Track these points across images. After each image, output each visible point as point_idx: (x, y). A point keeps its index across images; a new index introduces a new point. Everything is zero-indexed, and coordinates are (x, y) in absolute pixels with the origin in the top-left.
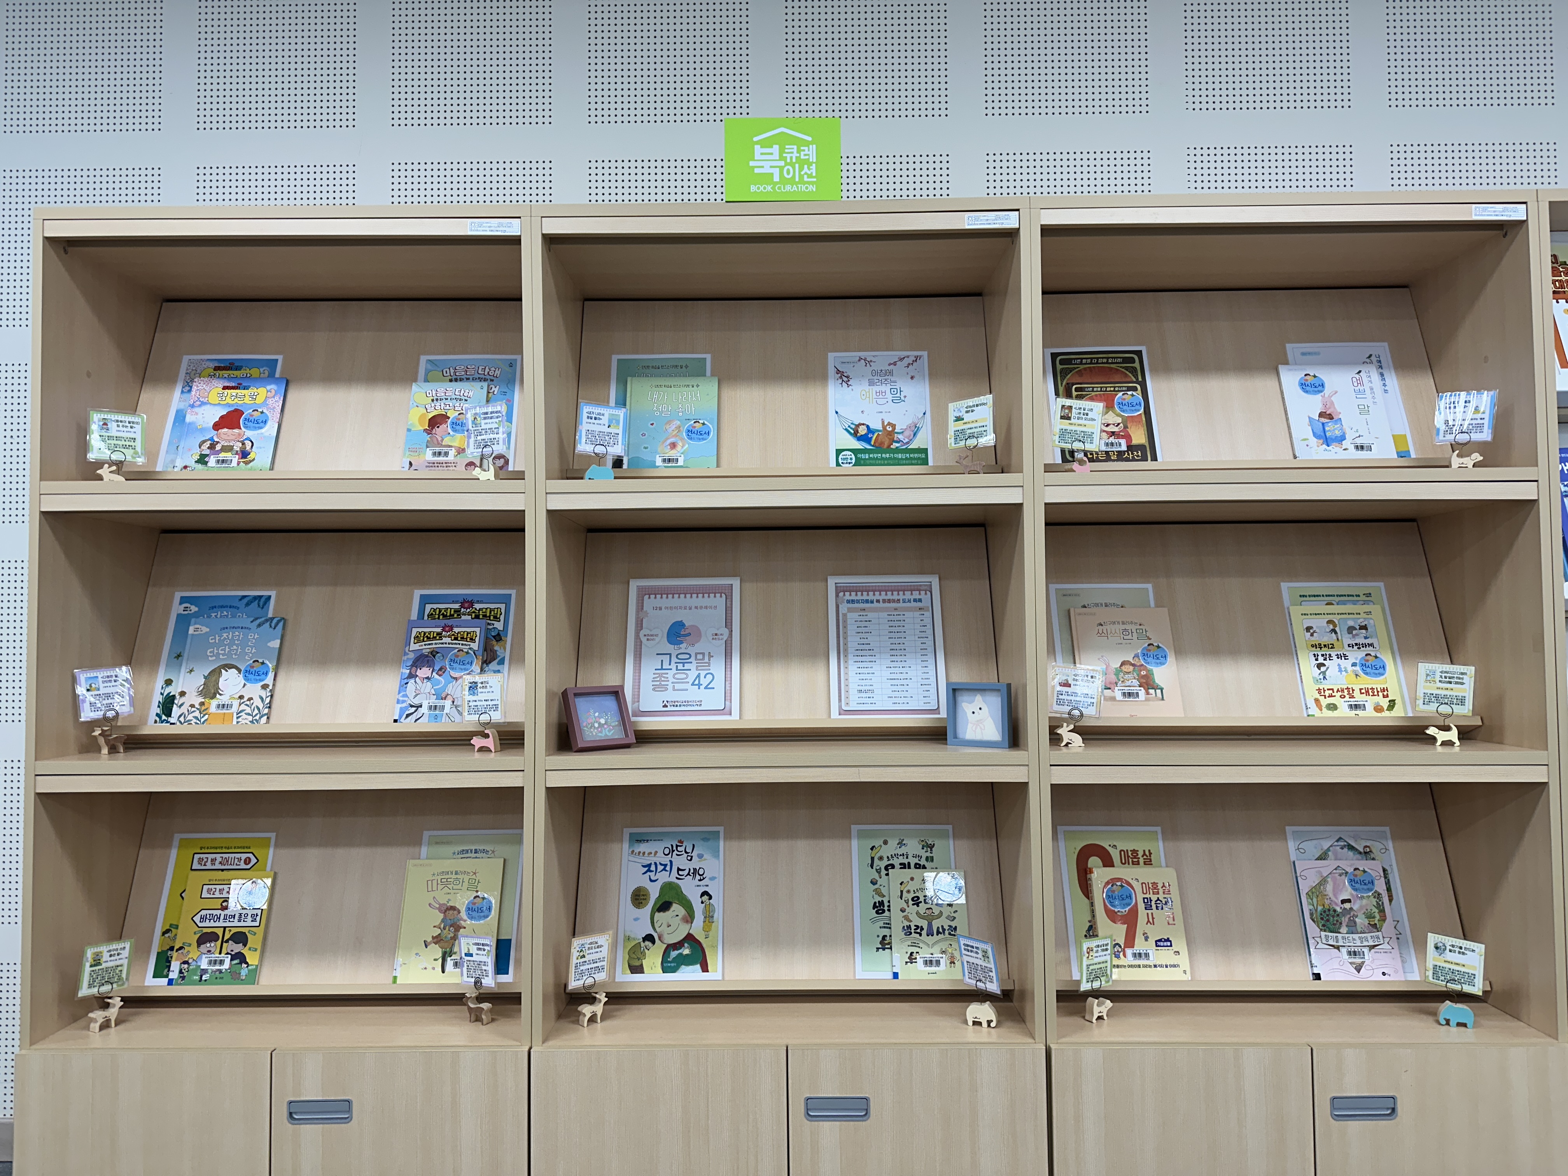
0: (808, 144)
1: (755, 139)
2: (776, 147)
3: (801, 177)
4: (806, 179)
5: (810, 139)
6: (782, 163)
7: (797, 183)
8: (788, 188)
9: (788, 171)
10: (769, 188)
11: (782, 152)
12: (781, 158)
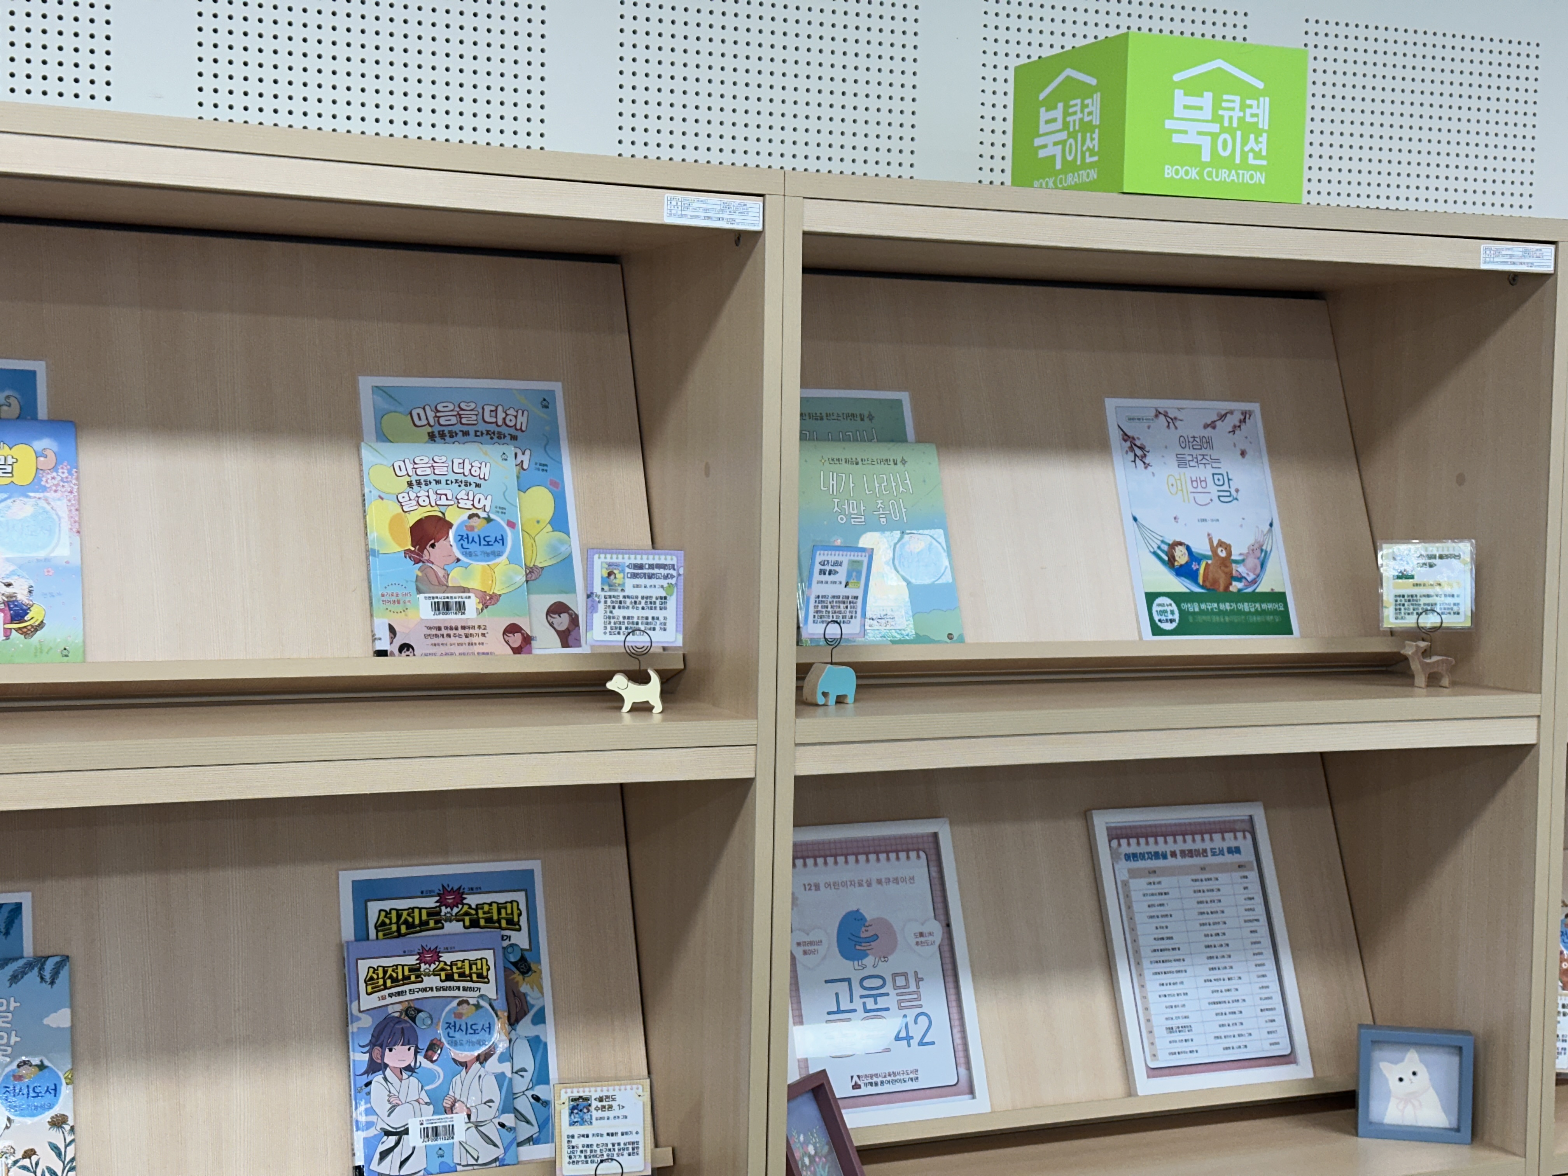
0: (1256, 94)
1: (1177, 78)
2: (1208, 95)
3: (1244, 155)
4: (1251, 161)
5: (1260, 85)
6: (1215, 128)
7: (1237, 167)
8: (1224, 174)
9: (1225, 141)
10: (1193, 173)
11: (1217, 104)
12: (1216, 118)
